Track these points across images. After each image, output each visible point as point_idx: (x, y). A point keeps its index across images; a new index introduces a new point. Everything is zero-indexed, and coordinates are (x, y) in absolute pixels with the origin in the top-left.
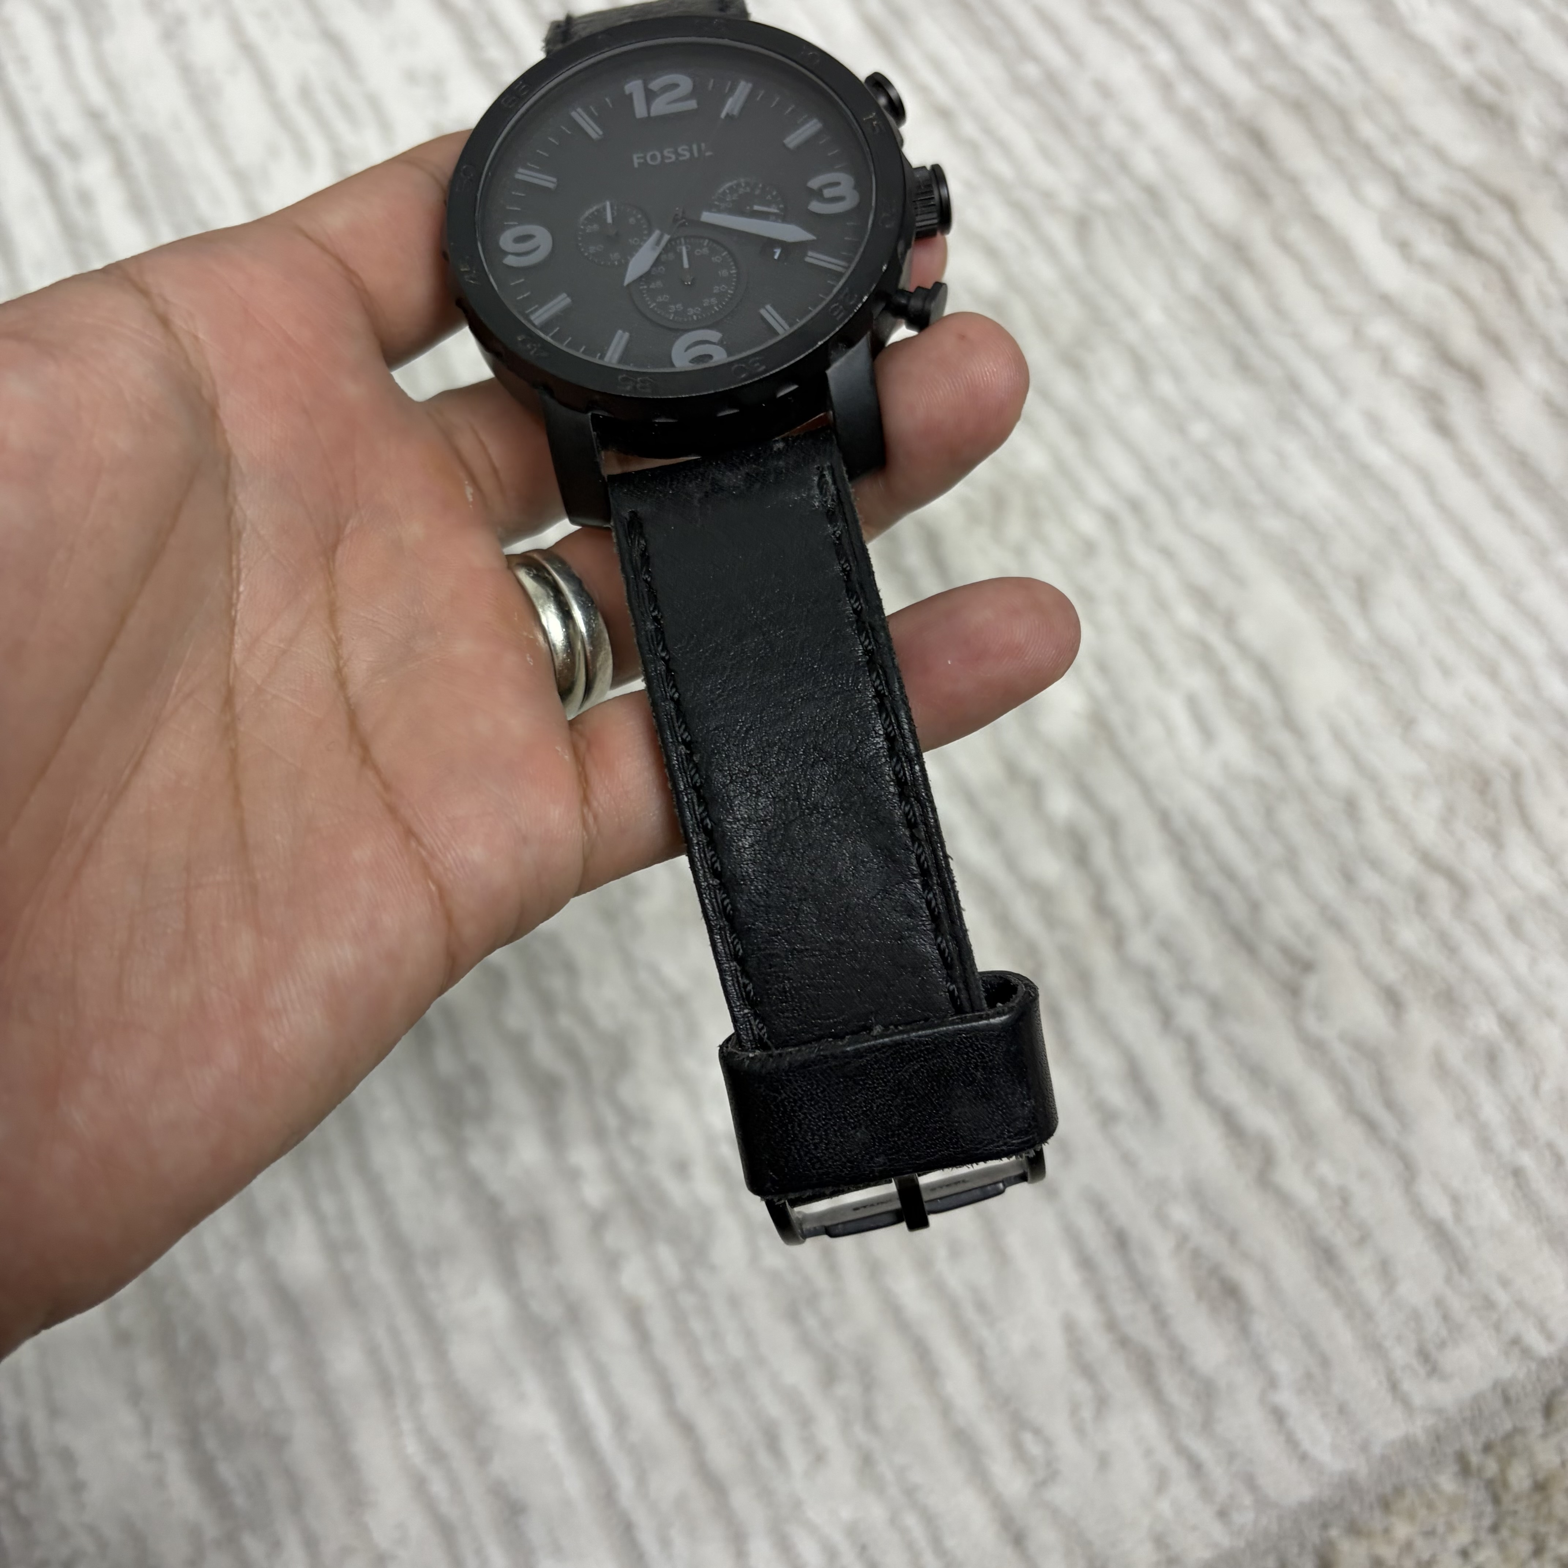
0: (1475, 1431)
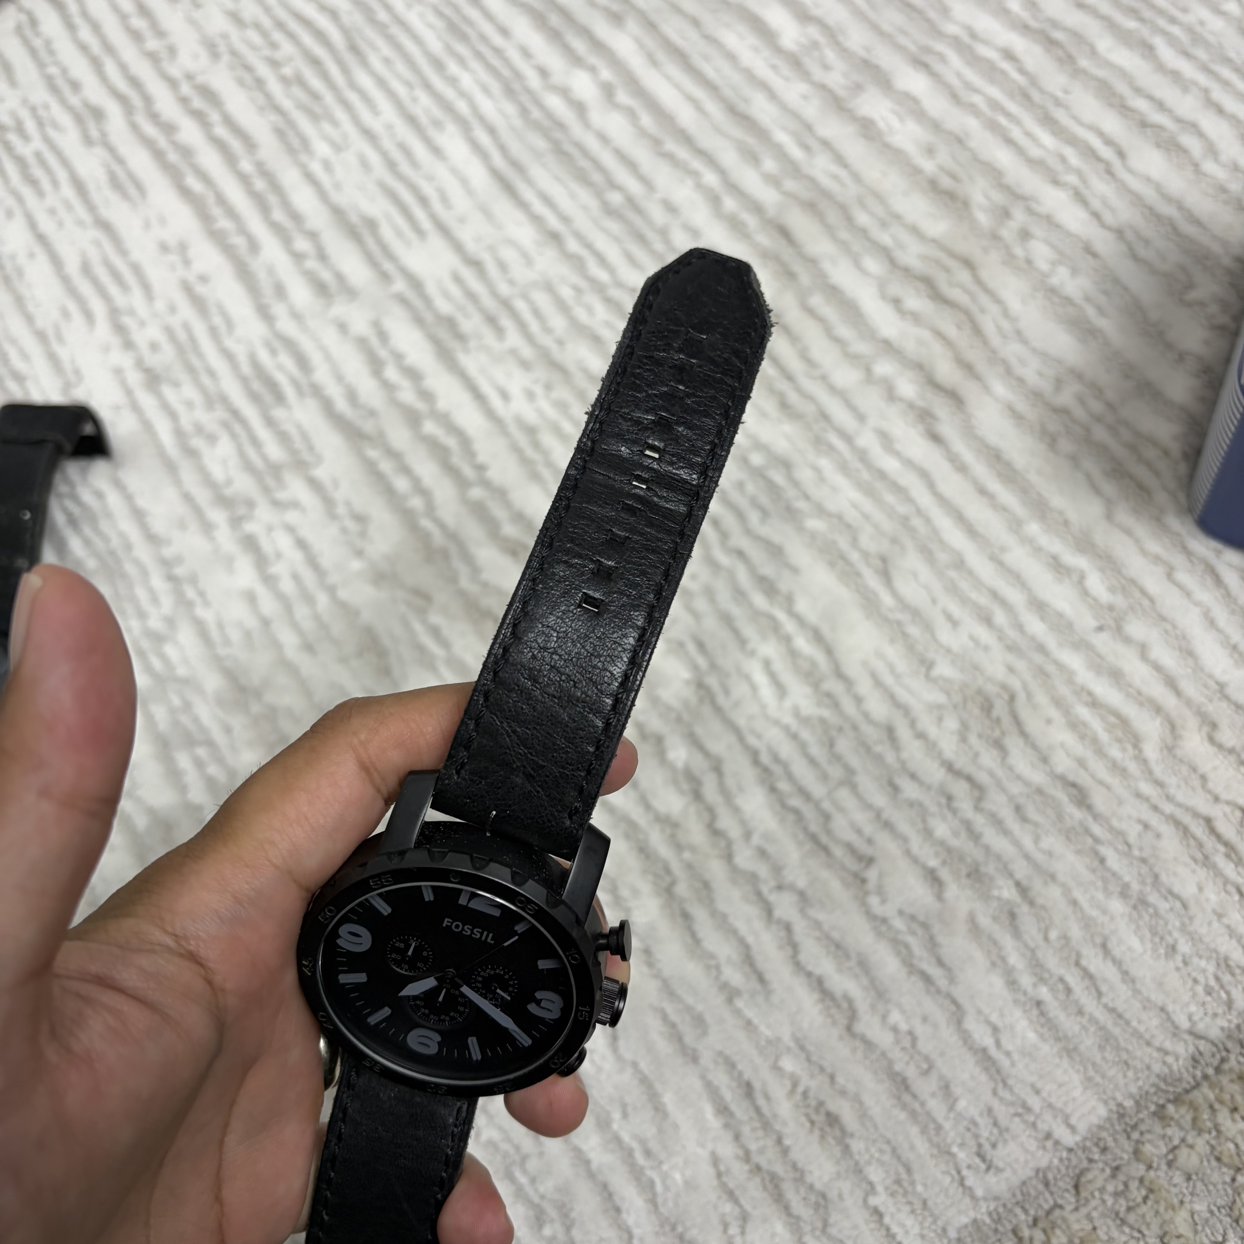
0: (1026, 1211)
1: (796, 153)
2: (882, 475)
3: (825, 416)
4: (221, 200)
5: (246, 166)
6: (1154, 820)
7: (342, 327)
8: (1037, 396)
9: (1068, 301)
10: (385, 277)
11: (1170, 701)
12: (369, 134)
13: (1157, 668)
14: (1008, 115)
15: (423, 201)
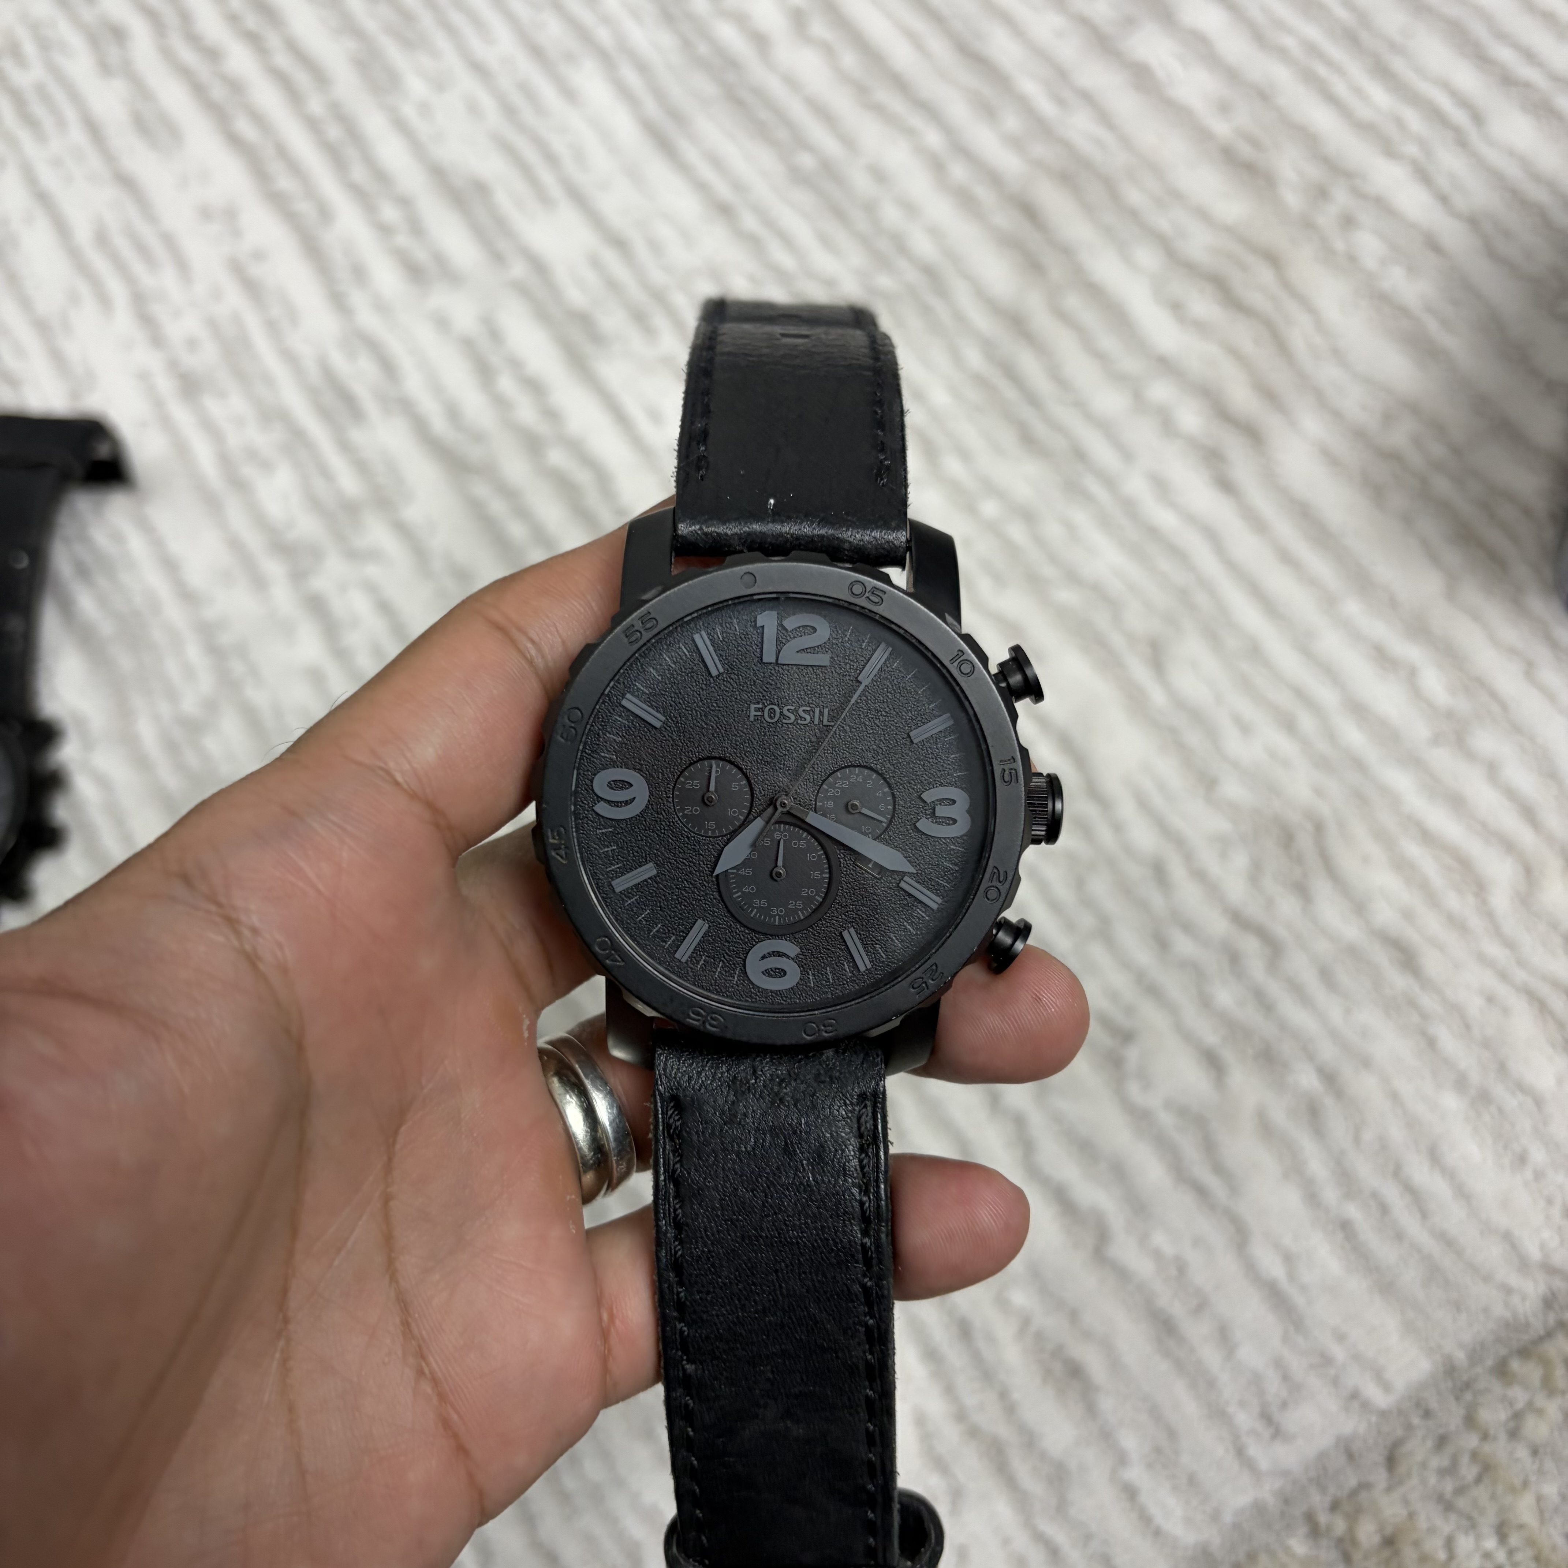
0: (1323, 1489)
1: (1046, 107)
2: (1153, 532)
3: (1080, 454)
4: (283, 152)
5: (316, 106)
6: (1502, 990)
7: (442, 323)
8: (1359, 434)
9: (1402, 311)
10: (498, 258)
11: (1526, 836)
12: (479, 69)
13: (1511, 794)
14: (1329, 63)
15: (551, 159)
